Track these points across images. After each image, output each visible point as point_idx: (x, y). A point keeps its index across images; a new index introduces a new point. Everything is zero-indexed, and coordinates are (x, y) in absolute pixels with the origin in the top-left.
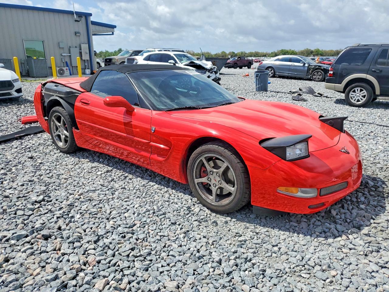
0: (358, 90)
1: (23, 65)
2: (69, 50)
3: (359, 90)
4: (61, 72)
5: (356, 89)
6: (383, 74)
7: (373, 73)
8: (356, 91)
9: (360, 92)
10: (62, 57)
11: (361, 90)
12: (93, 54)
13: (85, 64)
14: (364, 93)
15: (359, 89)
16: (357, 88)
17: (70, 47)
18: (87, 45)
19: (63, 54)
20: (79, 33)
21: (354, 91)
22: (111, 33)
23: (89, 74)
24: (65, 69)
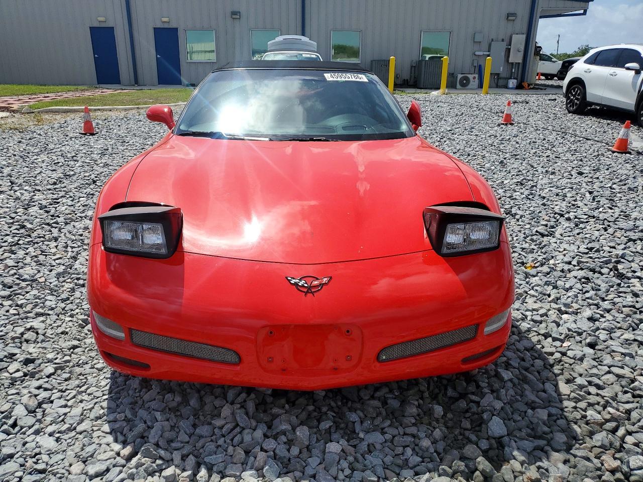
1: (413, 69)
2: (490, 45)
4: (465, 82)
10: (475, 58)
12: (532, 51)
13: (512, 70)
17: (492, 40)
18: (524, 36)
19: (477, 53)
20: (514, 15)
22: (582, 12)
23: (512, 88)
24: (471, 77)
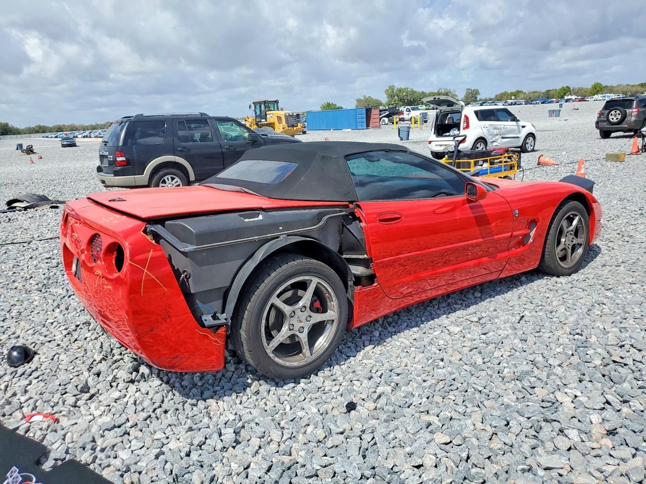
0: (168, 179)
3: (170, 179)
5: (165, 178)
6: (193, 152)
7: (180, 154)
8: (166, 180)
9: (172, 181)
11: (173, 179)
14: (177, 182)
15: (169, 177)
16: (167, 176)
21: (164, 182)
